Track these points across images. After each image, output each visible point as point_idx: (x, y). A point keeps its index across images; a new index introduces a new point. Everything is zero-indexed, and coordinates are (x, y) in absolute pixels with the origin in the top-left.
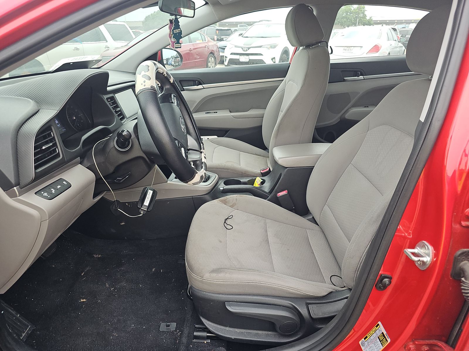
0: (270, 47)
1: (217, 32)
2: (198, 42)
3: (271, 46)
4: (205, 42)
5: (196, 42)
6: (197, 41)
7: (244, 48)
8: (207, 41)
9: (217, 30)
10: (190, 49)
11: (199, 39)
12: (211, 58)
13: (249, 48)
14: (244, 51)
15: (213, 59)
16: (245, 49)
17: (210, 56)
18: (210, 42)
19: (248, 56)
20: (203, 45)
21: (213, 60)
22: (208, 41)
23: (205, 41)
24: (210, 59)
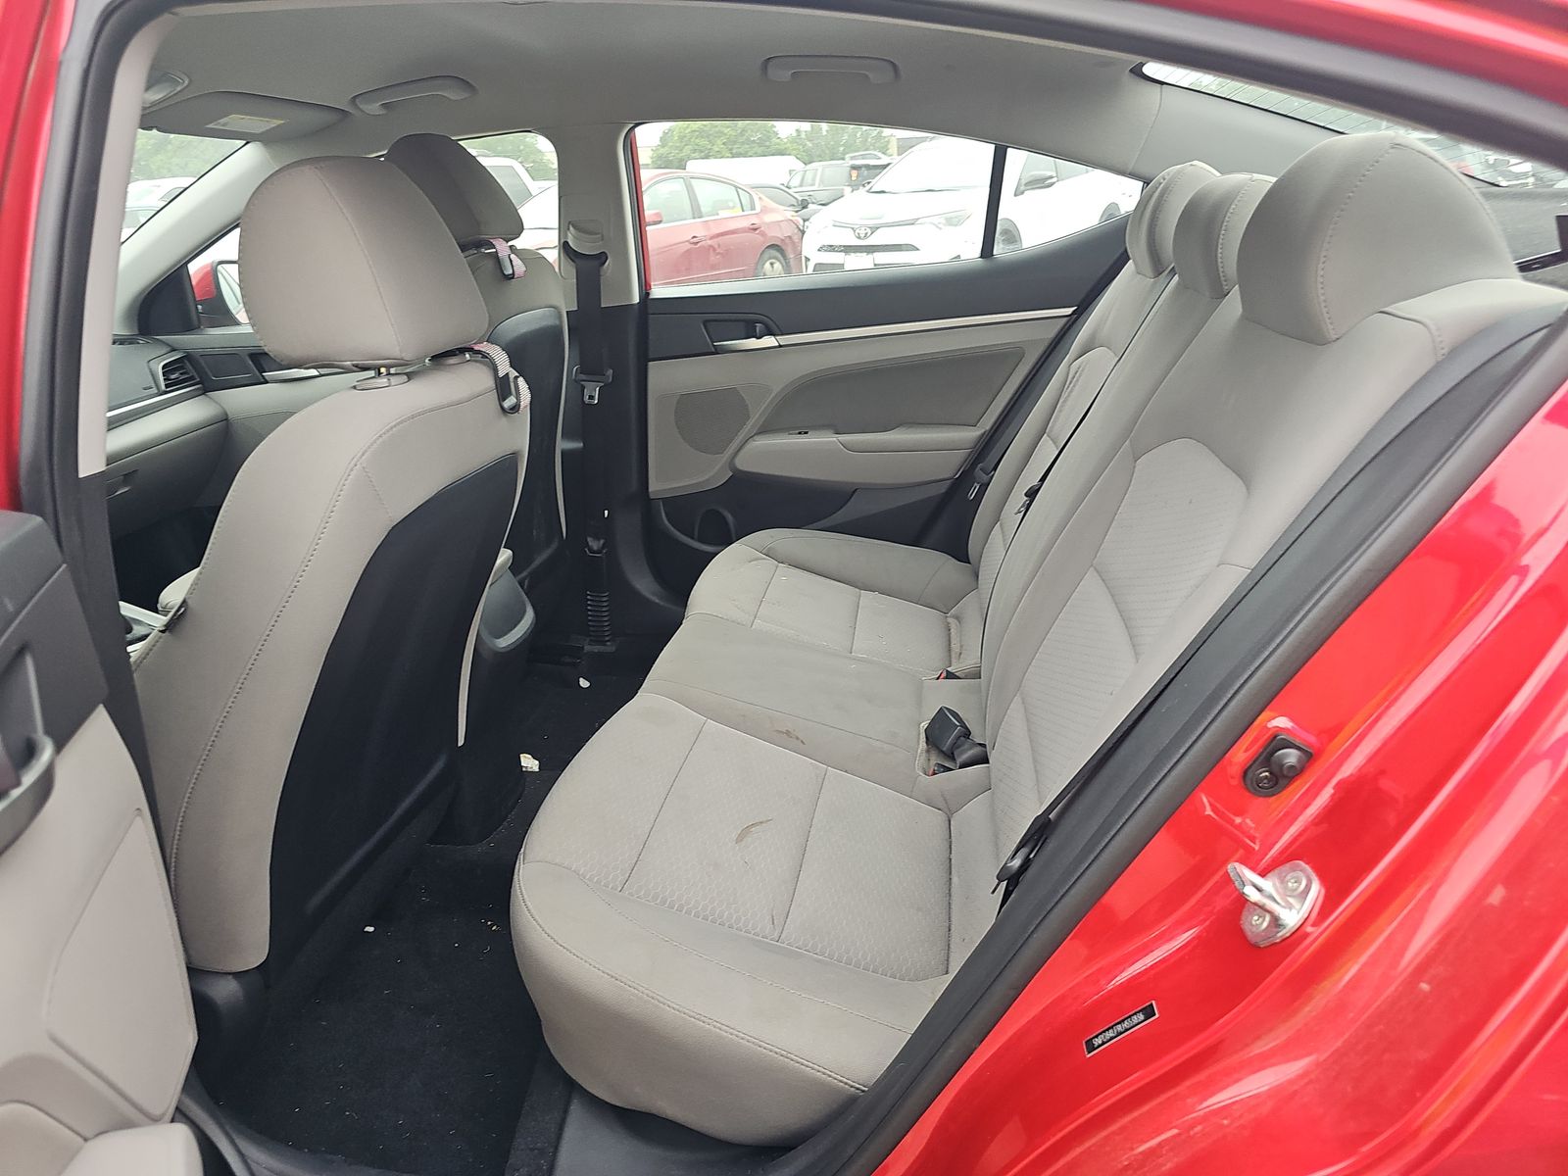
0: (944, 222)
1: (854, 173)
2: (723, 214)
3: (946, 219)
4: (753, 212)
5: (718, 214)
6: (719, 212)
7: (861, 226)
8: (758, 209)
9: (854, 168)
10: (694, 237)
11: (731, 204)
12: (772, 264)
13: (874, 229)
14: (859, 238)
15: (777, 265)
16: (862, 233)
17: (766, 256)
18: (772, 210)
19: (870, 256)
20: (745, 223)
21: (780, 267)
22: (765, 210)
23: (753, 208)
24: (767, 265)
